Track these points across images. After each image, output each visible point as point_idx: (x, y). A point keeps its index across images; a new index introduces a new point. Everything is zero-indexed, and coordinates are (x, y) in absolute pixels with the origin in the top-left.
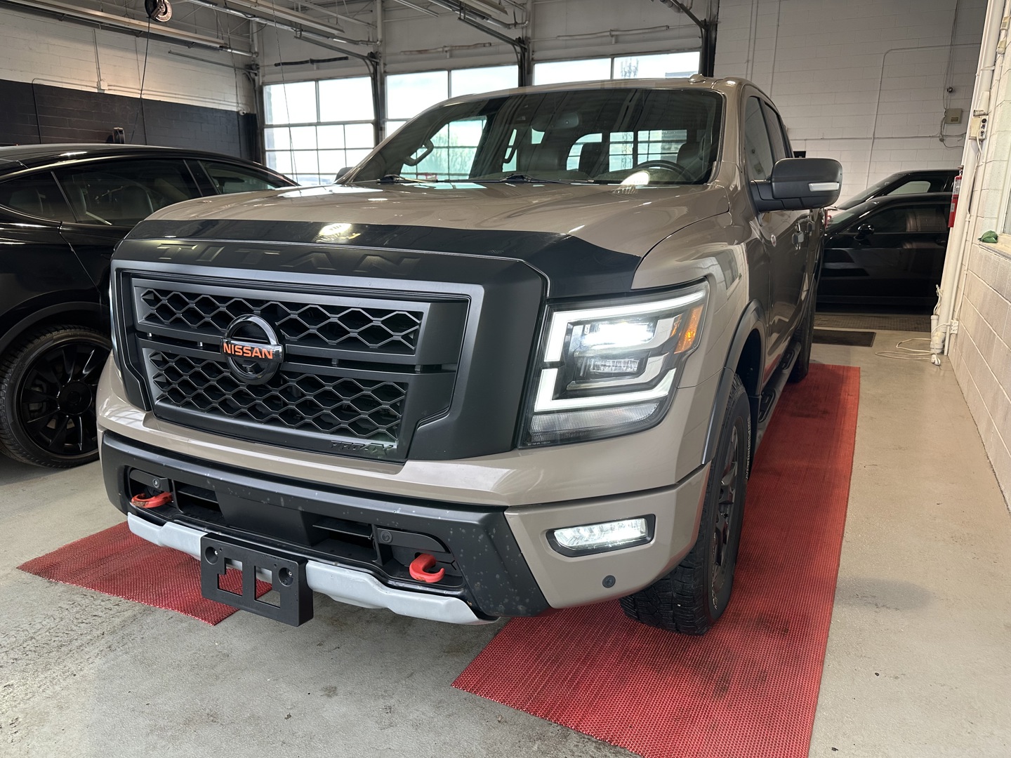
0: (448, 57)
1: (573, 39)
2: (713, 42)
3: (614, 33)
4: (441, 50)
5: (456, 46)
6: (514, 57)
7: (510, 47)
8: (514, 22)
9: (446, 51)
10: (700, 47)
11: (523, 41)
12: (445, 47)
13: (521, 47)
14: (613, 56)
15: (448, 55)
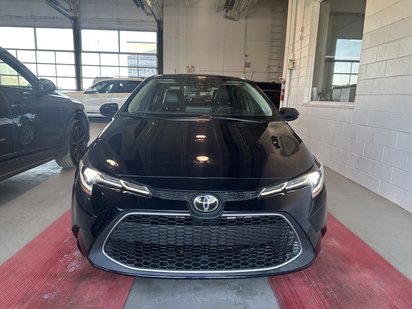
1: (99, 21)
2: (162, 29)
3: (119, 20)
4: (30, 17)
5: (38, 17)
6: (71, 25)
7: (69, 20)
8: (70, 9)
10: (157, 31)
11: (75, 18)
12: (32, 16)
13: (75, 21)
14: (119, 30)
15: (34, 20)
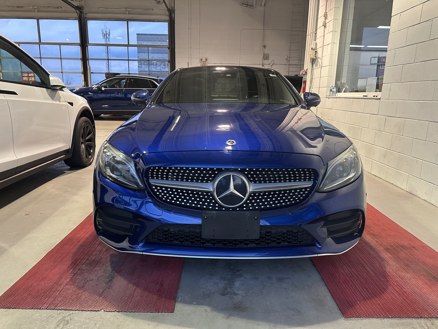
0: (36, 11)
2: (173, 19)
3: (127, 9)
4: (32, 7)
5: (41, 6)
6: (76, 15)
7: (74, 9)
9: (35, 9)
10: (168, 20)
11: (80, 8)
13: (80, 11)
14: (128, 20)
15: (36, 10)
